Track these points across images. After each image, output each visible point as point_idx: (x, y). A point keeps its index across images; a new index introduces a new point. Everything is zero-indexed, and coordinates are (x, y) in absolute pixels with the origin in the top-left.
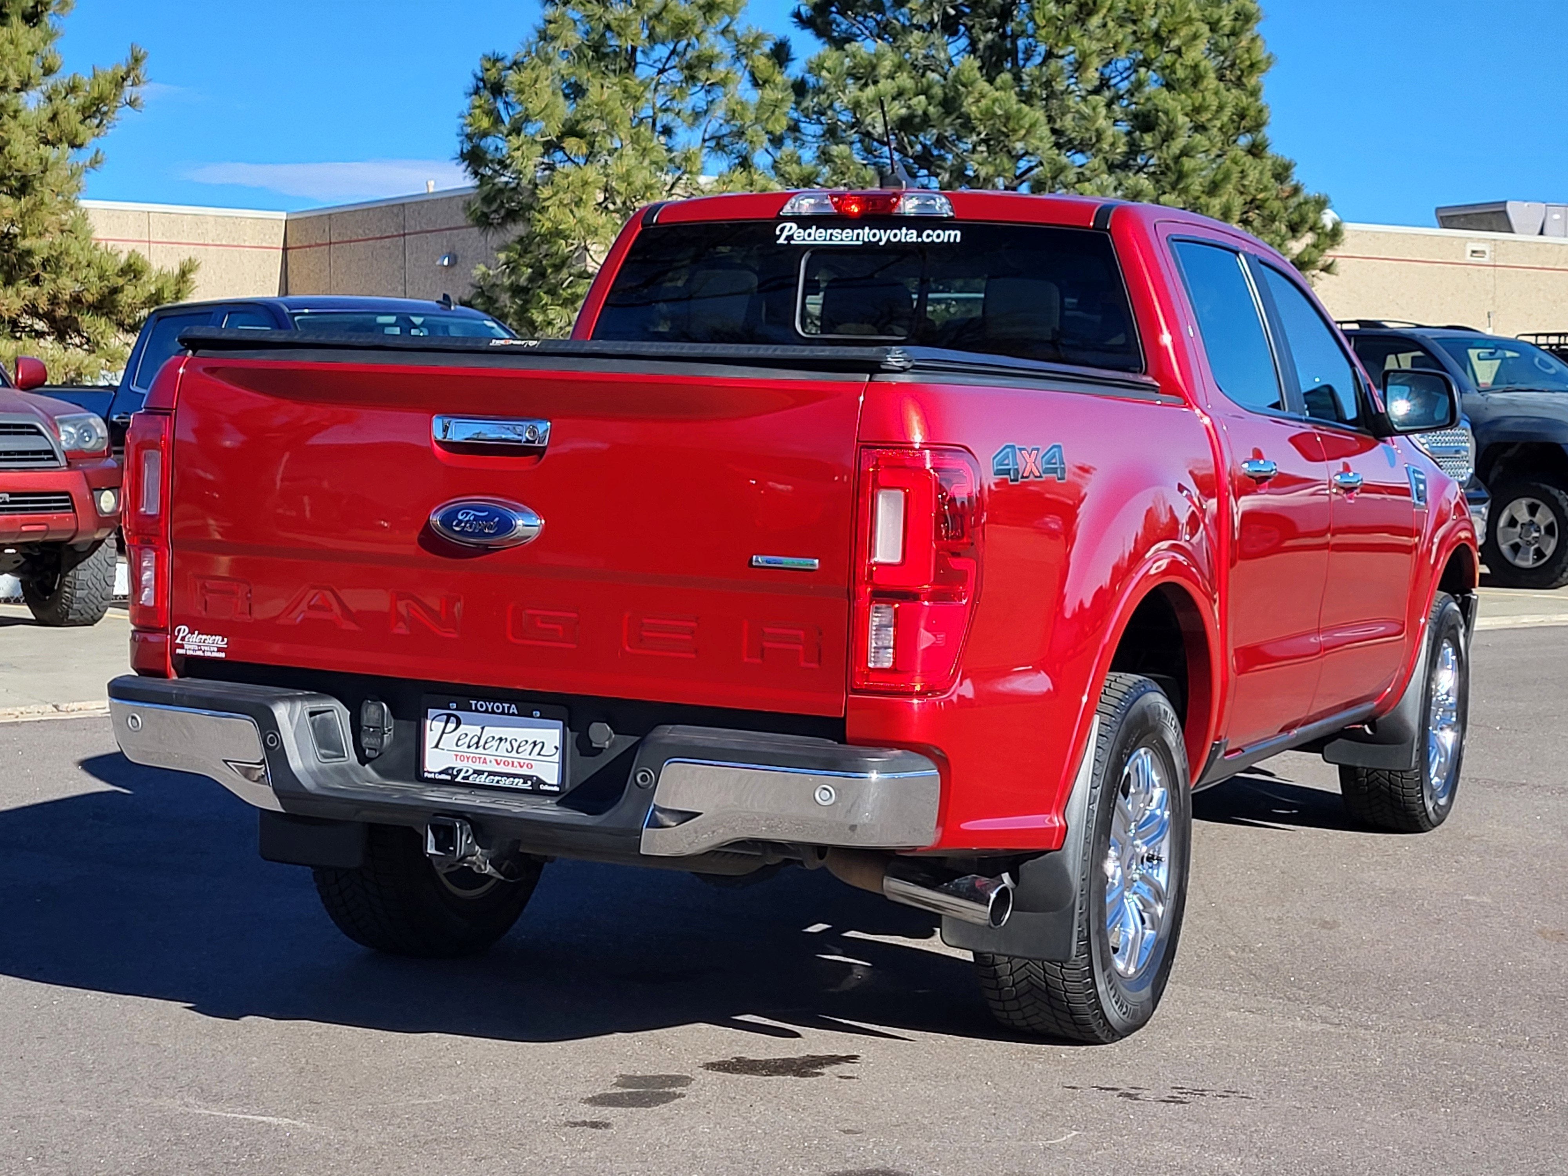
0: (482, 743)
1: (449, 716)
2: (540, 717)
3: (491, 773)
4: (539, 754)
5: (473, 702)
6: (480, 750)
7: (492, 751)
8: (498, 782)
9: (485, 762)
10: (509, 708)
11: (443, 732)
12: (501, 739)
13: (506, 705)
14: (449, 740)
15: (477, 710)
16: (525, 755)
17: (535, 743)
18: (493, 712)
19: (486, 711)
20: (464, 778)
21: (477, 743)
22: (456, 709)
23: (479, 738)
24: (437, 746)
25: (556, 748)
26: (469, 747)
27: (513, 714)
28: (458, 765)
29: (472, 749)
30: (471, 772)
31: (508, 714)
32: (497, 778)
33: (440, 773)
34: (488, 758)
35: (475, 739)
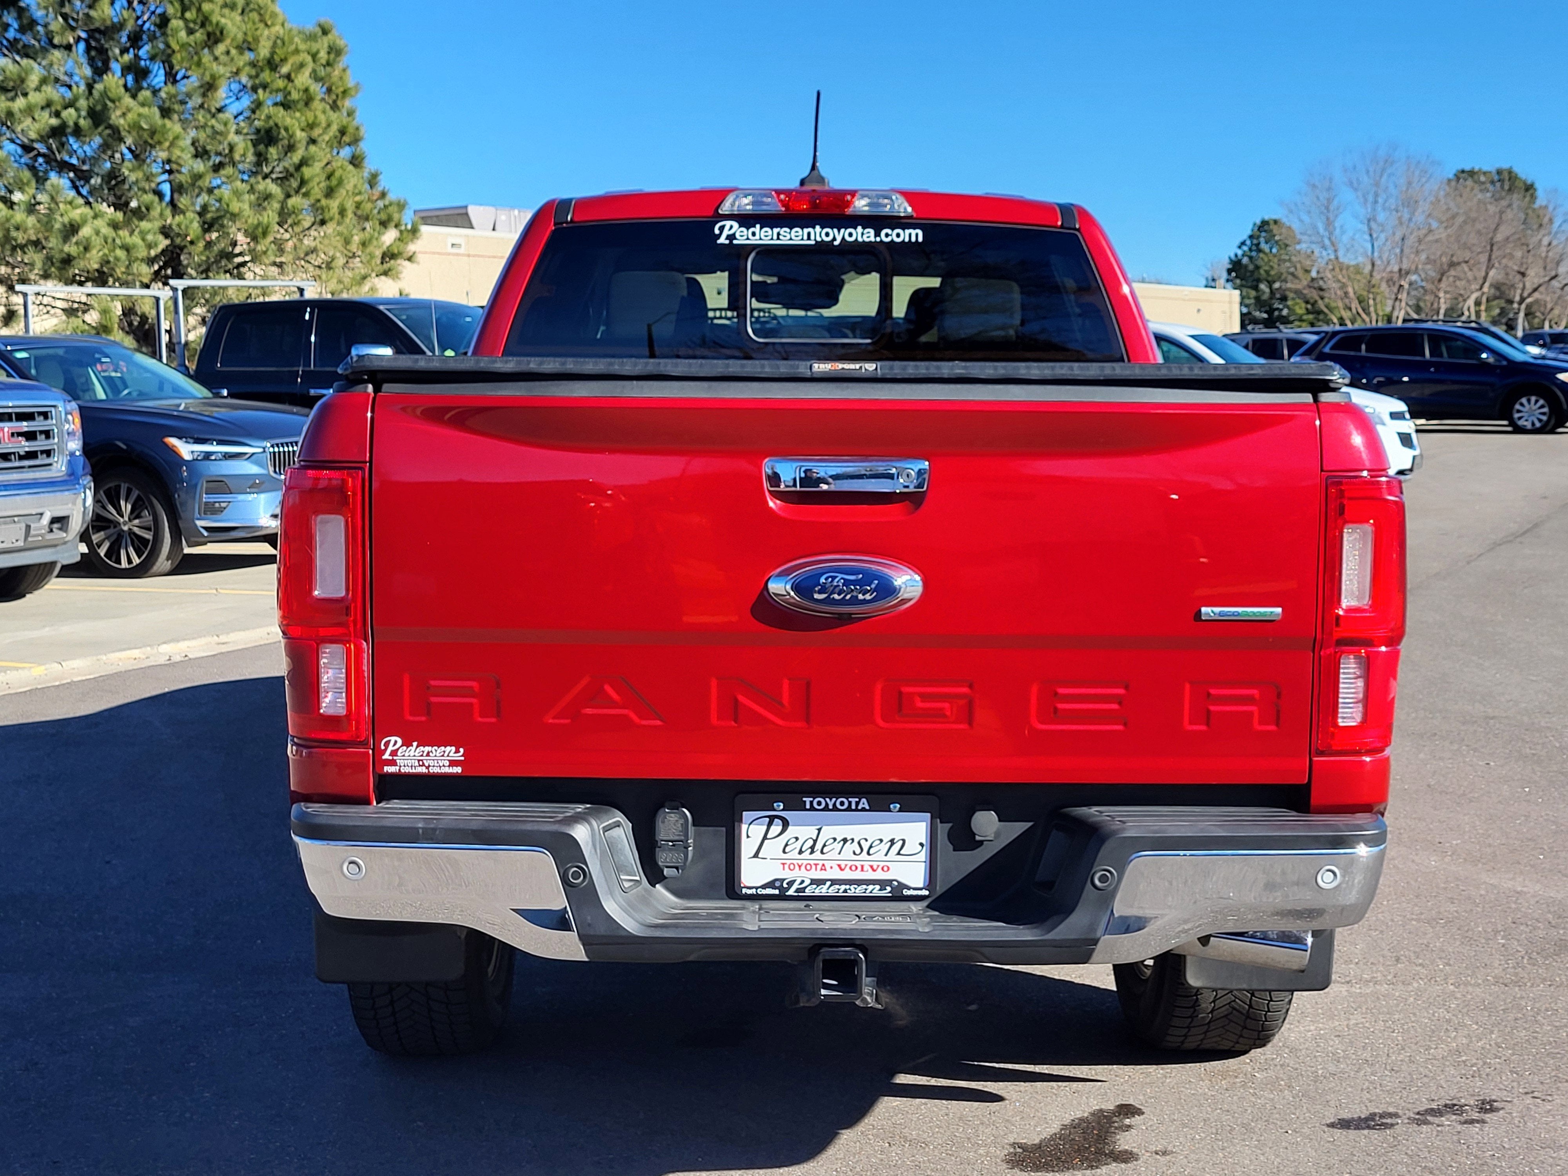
0: (819, 846)
1: (772, 819)
2: (900, 810)
3: (834, 882)
4: (899, 854)
5: (808, 800)
6: (817, 855)
7: (834, 855)
8: (845, 891)
9: (823, 868)
10: (857, 803)
11: (765, 838)
12: (845, 840)
13: (854, 800)
14: (773, 848)
15: (812, 809)
16: (880, 856)
17: (892, 842)
18: (835, 809)
19: (826, 809)
20: (797, 891)
21: (812, 848)
22: (783, 810)
23: (815, 841)
24: (756, 855)
25: (922, 845)
26: (801, 852)
27: (863, 810)
28: (787, 875)
29: (806, 855)
30: (807, 882)
31: (856, 810)
32: (843, 887)
33: (764, 887)
34: (828, 864)
35: (810, 843)
